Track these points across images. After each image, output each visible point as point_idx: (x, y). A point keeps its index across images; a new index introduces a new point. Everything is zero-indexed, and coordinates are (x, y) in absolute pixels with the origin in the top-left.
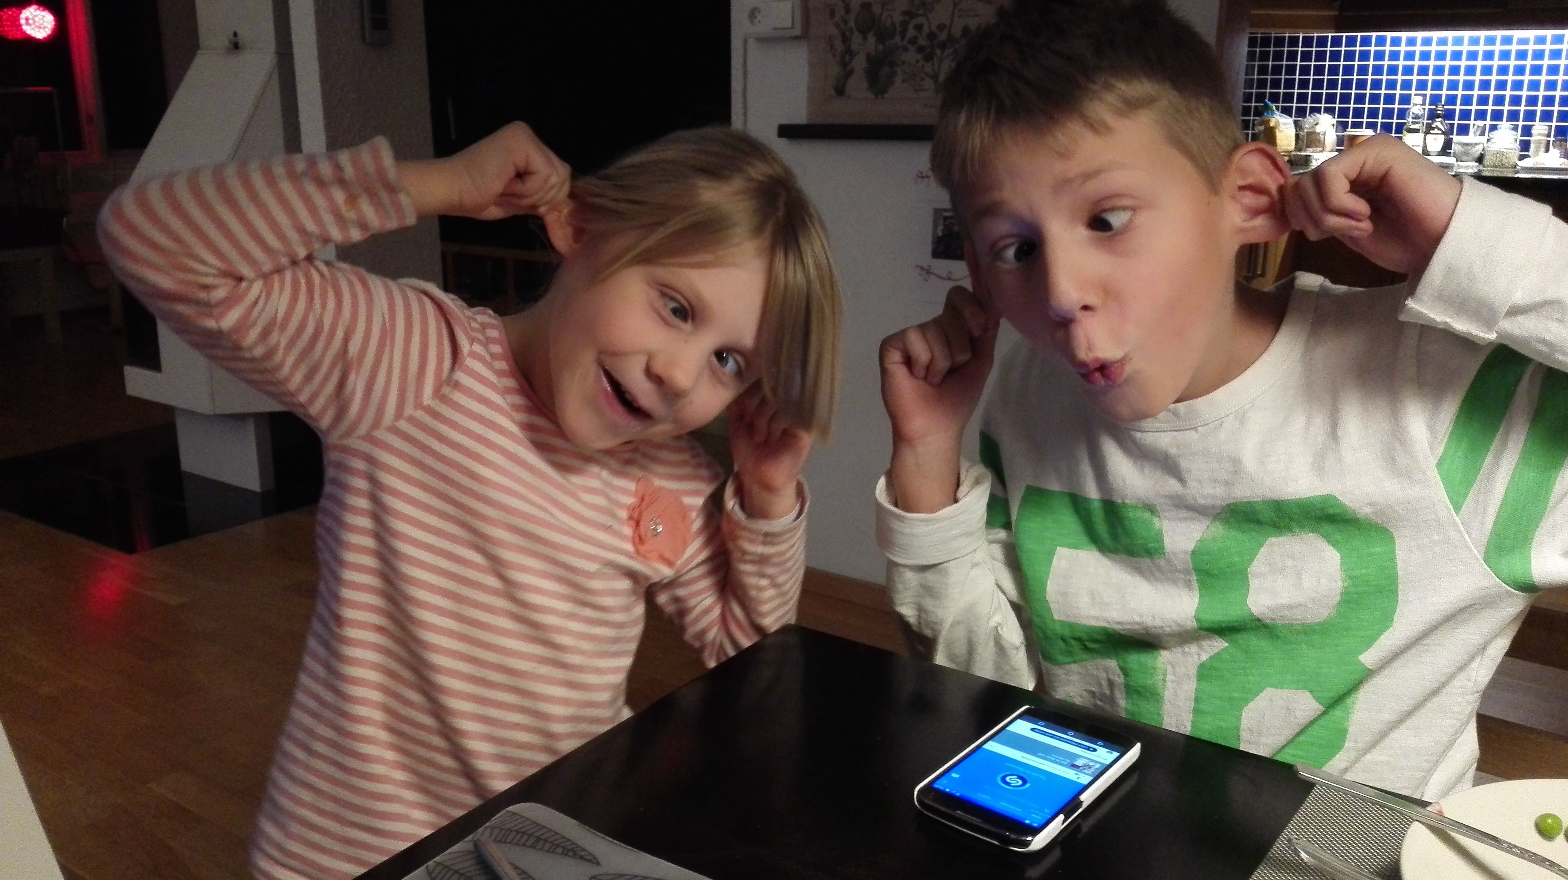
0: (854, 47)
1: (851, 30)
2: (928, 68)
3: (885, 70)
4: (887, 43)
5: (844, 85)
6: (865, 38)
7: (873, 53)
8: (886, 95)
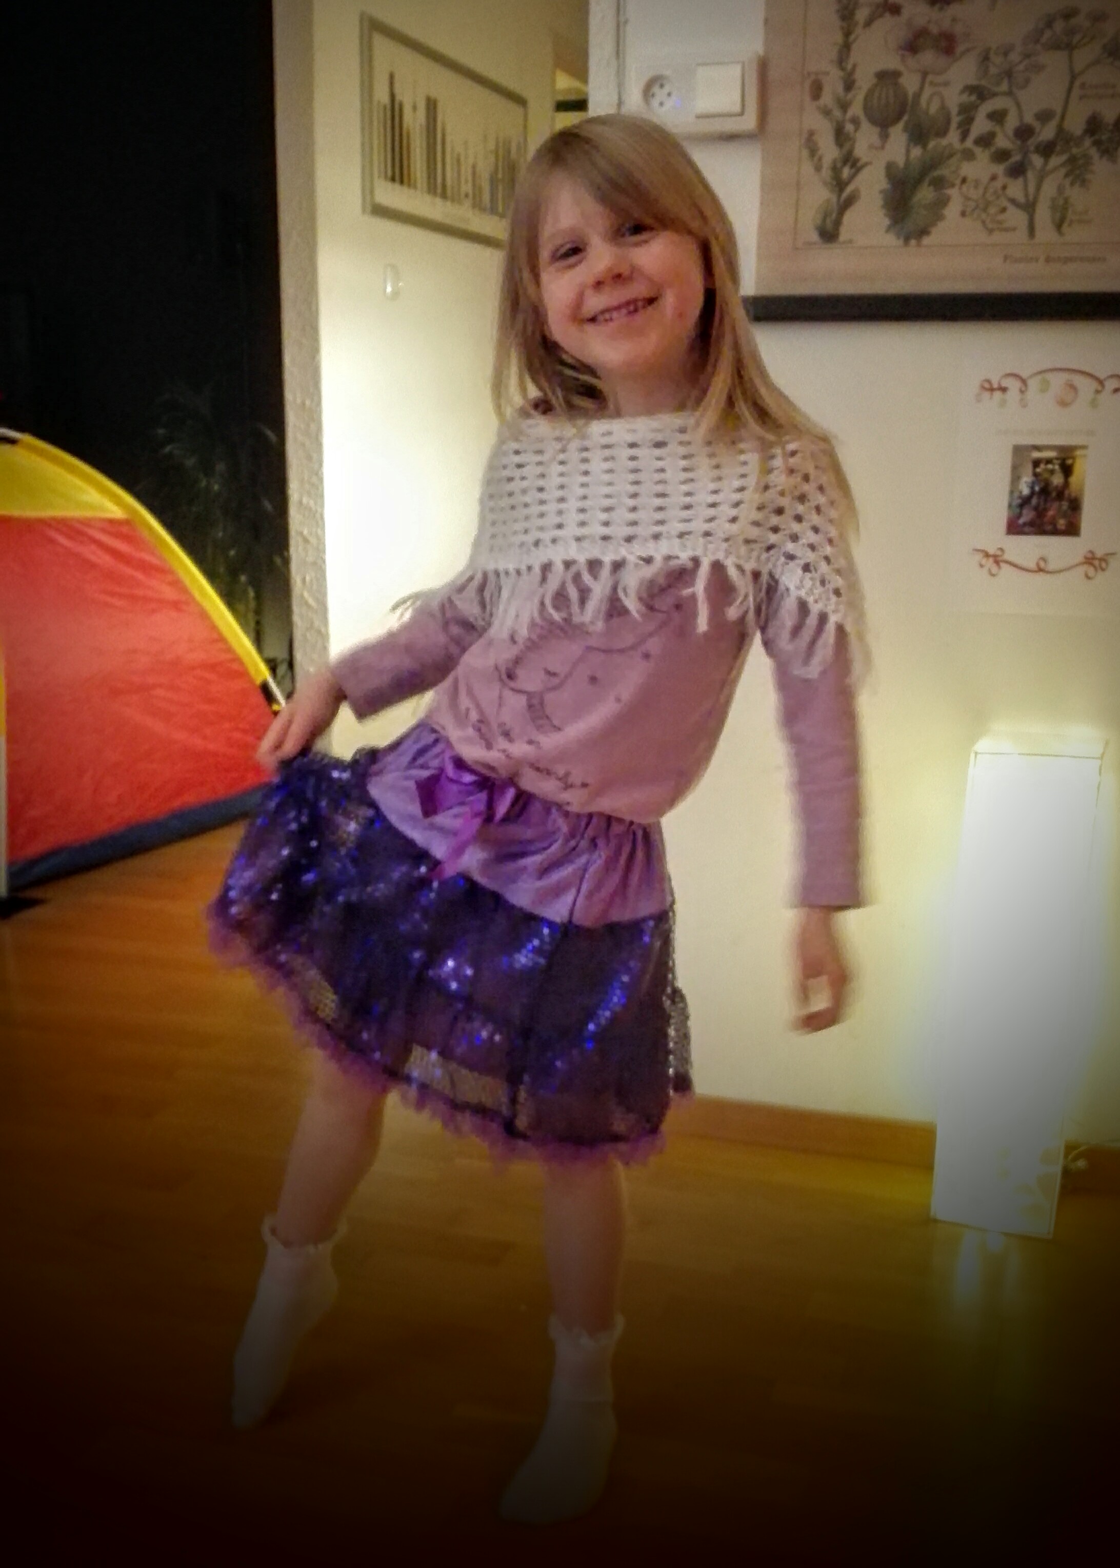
0: (861, 150)
1: (855, 122)
2: (1016, 189)
3: (925, 194)
4: (932, 144)
5: (838, 223)
6: (885, 136)
7: (901, 161)
8: (926, 241)
